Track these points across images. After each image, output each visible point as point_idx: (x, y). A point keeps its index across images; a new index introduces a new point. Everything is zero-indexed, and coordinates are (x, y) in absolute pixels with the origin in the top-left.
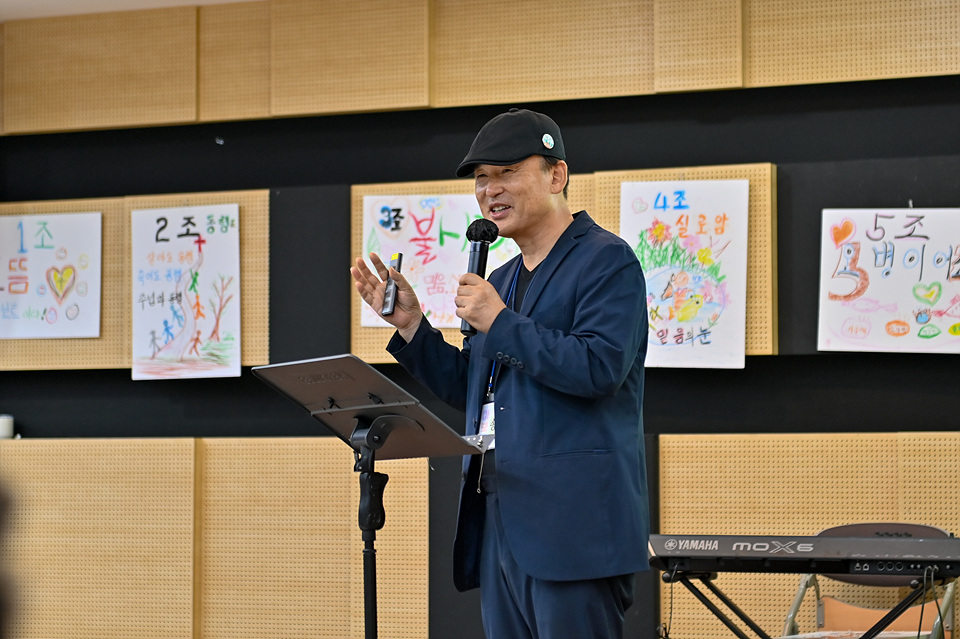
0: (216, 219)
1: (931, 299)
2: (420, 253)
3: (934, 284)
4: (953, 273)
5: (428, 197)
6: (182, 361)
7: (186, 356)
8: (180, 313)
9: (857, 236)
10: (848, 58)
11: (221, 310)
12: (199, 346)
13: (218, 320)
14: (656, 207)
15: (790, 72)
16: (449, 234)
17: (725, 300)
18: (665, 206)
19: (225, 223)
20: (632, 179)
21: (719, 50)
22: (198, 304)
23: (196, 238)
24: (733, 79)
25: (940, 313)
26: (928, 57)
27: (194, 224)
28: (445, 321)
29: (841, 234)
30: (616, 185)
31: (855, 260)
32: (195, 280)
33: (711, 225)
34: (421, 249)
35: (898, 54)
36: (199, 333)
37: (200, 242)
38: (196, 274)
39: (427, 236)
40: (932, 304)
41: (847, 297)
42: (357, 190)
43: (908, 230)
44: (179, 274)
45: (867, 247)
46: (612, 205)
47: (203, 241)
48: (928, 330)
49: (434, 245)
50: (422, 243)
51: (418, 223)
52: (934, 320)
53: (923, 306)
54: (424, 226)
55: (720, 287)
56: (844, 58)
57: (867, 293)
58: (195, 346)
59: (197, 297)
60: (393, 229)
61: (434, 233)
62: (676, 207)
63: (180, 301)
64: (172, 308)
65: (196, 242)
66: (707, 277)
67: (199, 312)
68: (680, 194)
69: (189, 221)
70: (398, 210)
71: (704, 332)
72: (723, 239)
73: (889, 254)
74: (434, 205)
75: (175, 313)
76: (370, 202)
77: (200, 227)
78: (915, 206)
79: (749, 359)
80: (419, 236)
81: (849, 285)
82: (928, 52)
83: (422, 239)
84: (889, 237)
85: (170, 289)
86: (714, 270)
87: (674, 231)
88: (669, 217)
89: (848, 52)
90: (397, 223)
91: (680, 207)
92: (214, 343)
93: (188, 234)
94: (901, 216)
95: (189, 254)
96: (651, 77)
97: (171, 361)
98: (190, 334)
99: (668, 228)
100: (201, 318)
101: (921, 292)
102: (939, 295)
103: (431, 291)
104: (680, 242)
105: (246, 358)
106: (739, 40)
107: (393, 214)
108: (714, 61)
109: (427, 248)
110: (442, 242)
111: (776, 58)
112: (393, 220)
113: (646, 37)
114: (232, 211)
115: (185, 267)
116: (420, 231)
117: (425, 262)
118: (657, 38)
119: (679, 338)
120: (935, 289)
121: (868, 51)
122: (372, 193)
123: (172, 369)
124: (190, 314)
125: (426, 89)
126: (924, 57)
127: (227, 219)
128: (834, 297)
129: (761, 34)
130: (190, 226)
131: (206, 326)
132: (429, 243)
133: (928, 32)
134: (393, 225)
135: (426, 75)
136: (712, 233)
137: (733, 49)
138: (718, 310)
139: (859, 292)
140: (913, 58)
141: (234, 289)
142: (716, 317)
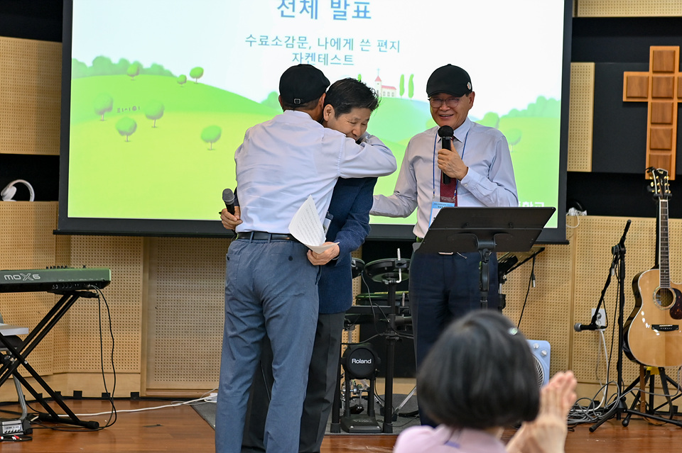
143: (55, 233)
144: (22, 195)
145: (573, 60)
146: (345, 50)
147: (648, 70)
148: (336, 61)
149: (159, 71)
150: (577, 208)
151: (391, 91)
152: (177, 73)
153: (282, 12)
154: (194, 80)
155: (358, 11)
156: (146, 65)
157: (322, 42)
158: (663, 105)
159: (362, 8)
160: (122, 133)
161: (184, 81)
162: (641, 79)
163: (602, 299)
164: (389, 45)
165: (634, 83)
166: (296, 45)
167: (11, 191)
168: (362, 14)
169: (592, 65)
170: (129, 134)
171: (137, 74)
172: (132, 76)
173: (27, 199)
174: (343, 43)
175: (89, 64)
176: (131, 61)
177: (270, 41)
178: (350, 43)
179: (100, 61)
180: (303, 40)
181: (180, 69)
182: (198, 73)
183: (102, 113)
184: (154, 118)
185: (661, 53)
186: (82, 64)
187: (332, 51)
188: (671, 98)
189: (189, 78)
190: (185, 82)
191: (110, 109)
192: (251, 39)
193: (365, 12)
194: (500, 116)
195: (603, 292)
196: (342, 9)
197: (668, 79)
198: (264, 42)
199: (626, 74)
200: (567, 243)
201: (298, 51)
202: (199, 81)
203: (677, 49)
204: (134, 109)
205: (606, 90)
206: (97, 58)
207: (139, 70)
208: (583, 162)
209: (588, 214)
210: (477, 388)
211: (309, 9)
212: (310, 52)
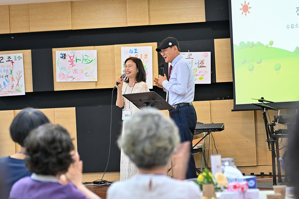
0: (17, 57)
1: (194, 72)
2: (71, 64)
3: (195, 69)
4: (199, 66)
5: (72, 51)
6: (9, 92)
7: (10, 90)
8: (8, 80)
10: (173, 18)
11: (19, 79)
12: (13, 88)
13: (18, 82)
14: (130, 53)
15: (160, 21)
16: (78, 60)
18: (132, 52)
19: (19, 58)
20: (124, 46)
21: (143, 17)
22: (13, 78)
23: (12, 62)
24: (147, 23)
25: (197, 75)
26: (191, 18)
27: (11, 58)
28: (78, 80)
30: (120, 48)
32: (11, 72)
34: (71, 63)
35: (184, 18)
36: (13, 85)
37: (13, 63)
38: (12, 70)
39: (73, 60)
40: (195, 73)
42: (54, 50)
43: (189, 57)
44: (7, 71)
46: (119, 52)
47: (14, 62)
49: (75, 63)
50: (72, 62)
51: (70, 57)
54: (72, 58)
56: (172, 18)
58: (12, 88)
59: (12, 76)
60: (64, 59)
61: (74, 59)
62: (135, 53)
63: (8, 77)
64: (6, 79)
65: (11, 63)
67: (13, 79)
68: (136, 50)
69: (9, 57)
70: (65, 54)
72: (147, 60)
74: (74, 53)
75: (6, 80)
76: (57, 53)
77: (13, 59)
78: (190, 52)
80: (71, 60)
82: (191, 17)
83: (71, 61)
85: (5, 74)
88: (133, 55)
89: (173, 17)
90: (65, 57)
91: (136, 52)
92: (17, 87)
93: (9, 61)
94: (187, 54)
95: (10, 66)
96: (127, 23)
97: (6, 92)
98: (11, 85)
100: (14, 81)
102: (196, 71)
103: (74, 73)
105: (26, 90)
106: (148, 14)
107: (64, 55)
108: (142, 19)
109: (73, 63)
110: (76, 62)
111: (156, 18)
112: (64, 56)
113: (125, 13)
114: (21, 55)
115: (9, 69)
116: (71, 59)
117: (72, 66)
118: (128, 14)
120: (195, 70)
121: (178, 17)
122: (58, 50)
123: (6, 94)
124: (11, 80)
125: (71, 26)
126: (190, 19)
127: (20, 57)
129: (152, 13)
130: (9, 59)
131: (15, 83)
132: (73, 62)
133: (191, 13)
134: (64, 58)
135: (71, 22)
136: (144, 58)
137: (146, 16)
140: (188, 19)
141: (22, 74)
143: (232, 111)
149: (260, 44)
152: (265, 44)
153: (298, 13)
154: (270, 46)
156: (255, 43)
160: (250, 70)
170: (252, 70)
171: (253, 47)
172: (251, 47)
175: (238, 45)
176: (251, 42)
177: (294, 27)
179: (242, 43)
183: (243, 63)
184: (259, 63)
186: (236, 45)
189: (269, 46)
190: (268, 47)
191: (245, 61)
192: (288, 26)
198: (292, 27)
202: (272, 46)
204: (253, 60)
206: (241, 42)
207: (253, 45)
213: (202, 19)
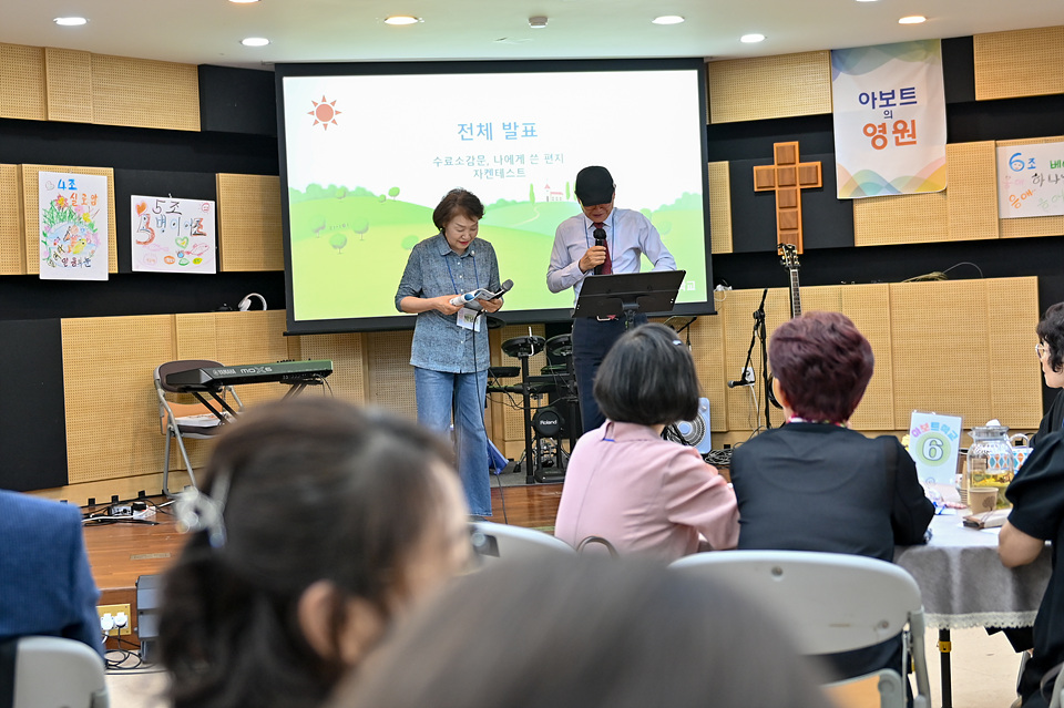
1: (184, 245)
3: (185, 238)
4: (193, 232)
9: (148, 211)
14: (59, 187)
15: (112, 118)
17: (97, 242)
18: (64, 187)
20: (45, 170)
21: (81, 101)
24: (89, 118)
25: (188, 253)
29: (141, 209)
31: (148, 223)
33: (89, 200)
40: (185, 248)
41: (145, 243)
43: (172, 209)
45: (153, 216)
46: (33, 184)
48: (183, 262)
52: (186, 256)
53: (181, 249)
55: (95, 235)
57: (154, 241)
62: (70, 189)
66: (88, 229)
68: (72, 181)
71: (87, 260)
72: (95, 208)
73: (164, 221)
78: (173, 197)
79: (110, 275)
81: (145, 236)
84: (163, 212)
86: (92, 225)
87: (70, 202)
88: (67, 194)
91: (72, 188)
94: (169, 201)
99: (66, 200)
101: (179, 242)
102: (187, 244)
104: (73, 208)
106: (91, 97)
108: (79, 107)
119: (74, 263)
120: (186, 240)
121: (148, 112)
128: (139, 243)
136: (90, 204)
137: (88, 101)
138: (94, 248)
139: (150, 241)
142: (93, 252)
143: (285, 334)
144: (256, 305)
145: (710, 161)
146: (518, 165)
147: (773, 163)
148: (510, 174)
149: (363, 193)
150: (724, 285)
151: (559, 196)
152: (378, 193)
153: (462, 136)
154: (393, 198)
155: (526, 131)
156: (351, 188)
157: (498, 159)
158: (788, 191)
159: (529, 128)
160: (335, 247)
161: (384, 199)
162: (768, 171)
163: (749, 358)
164: (554, 158)
165: (762, 175)
166: (476, 163)
167: (246, 303)
168: (529, 133)
169: (727, 162)
170: (340, 248)
171: (344, 197)
172: (340, 198)
173: (261, 309)
174: (515, 158)
175: (303, 191)
176: (338, 186)
177: (454, 162)
178: (521, 158)
179: (311, 187)
180: (481, 158)
181: (380, 189)
182: (395, 192)
183: (317, 231)
184: (361, 232)
185: (783, 148)
186: (298, 192)
187: (506, 166)
188: (795, 185)
189: (388, 197)
190: (385, 201)
191: (323, 228)
192: (438, 161)
193: (532, 131)
194: (652, 211)
195: (750, 352)
196: (513, 129)
197: (790, 169)
198: (448, 162)
199: (755, 168)
200: (716, 313)
201: (478, 168)
202: (396, 198)
203: (796, 143)
204: (344, 226)
205: (740, 183)
207: (345, 193)
208: (725, 246)
209: (733, 289)
210: (643, 391)
211: (485, 132)
212: (488, 168)
213: (190, 122)
